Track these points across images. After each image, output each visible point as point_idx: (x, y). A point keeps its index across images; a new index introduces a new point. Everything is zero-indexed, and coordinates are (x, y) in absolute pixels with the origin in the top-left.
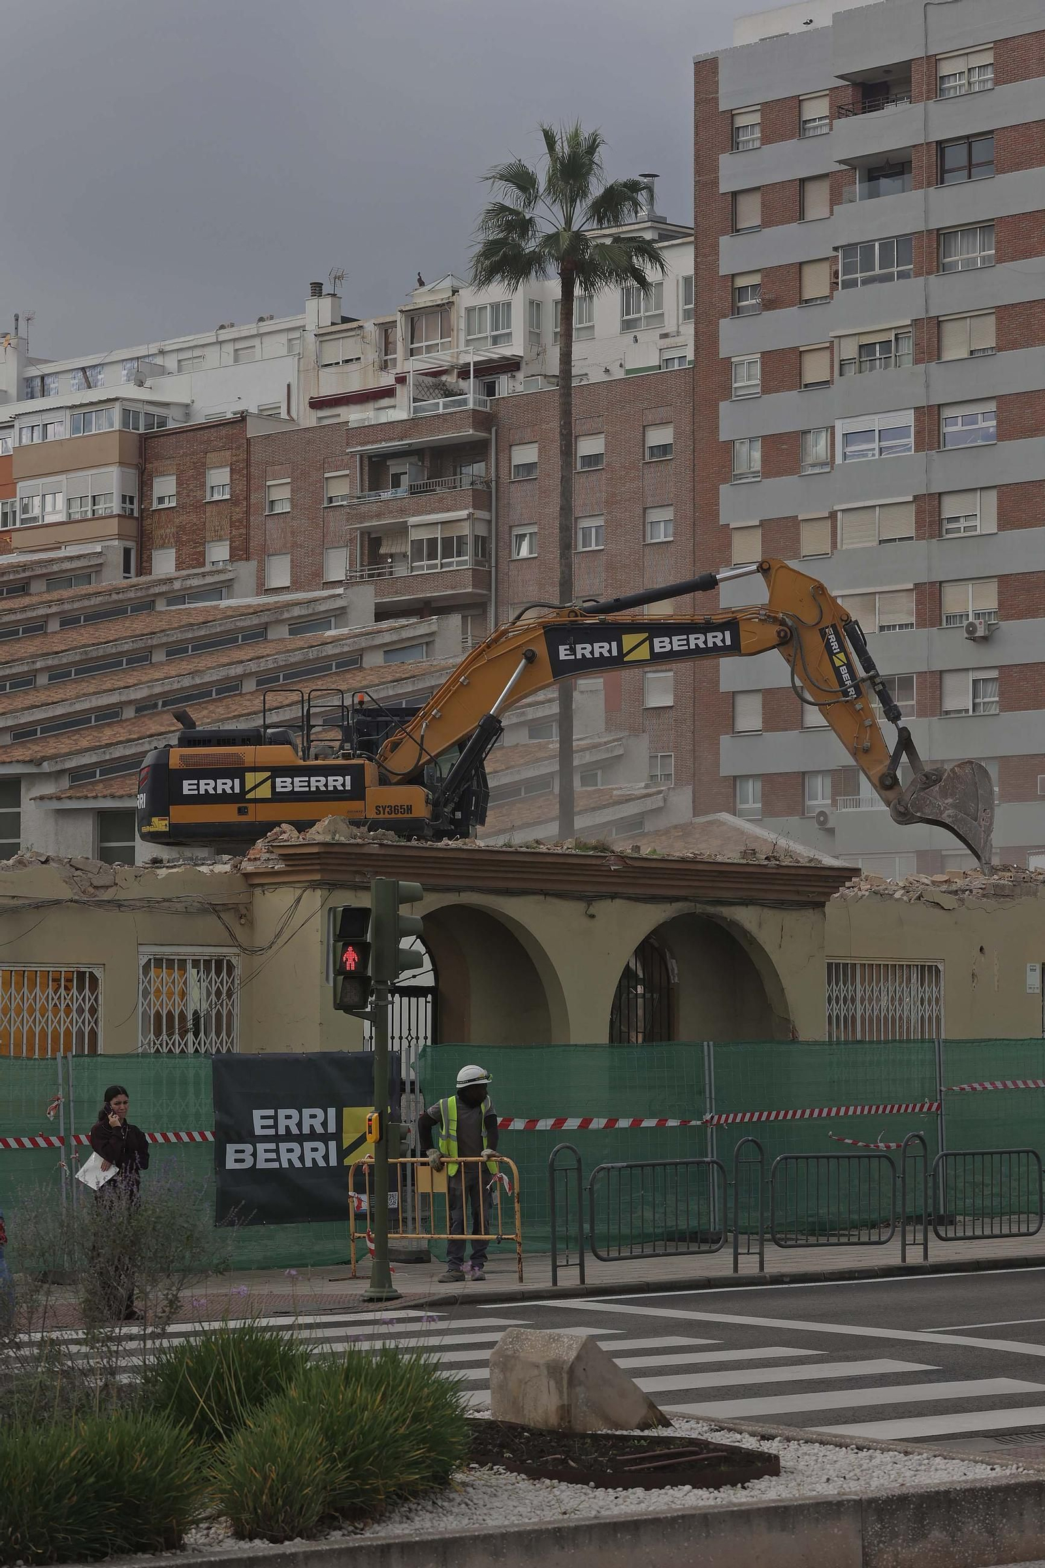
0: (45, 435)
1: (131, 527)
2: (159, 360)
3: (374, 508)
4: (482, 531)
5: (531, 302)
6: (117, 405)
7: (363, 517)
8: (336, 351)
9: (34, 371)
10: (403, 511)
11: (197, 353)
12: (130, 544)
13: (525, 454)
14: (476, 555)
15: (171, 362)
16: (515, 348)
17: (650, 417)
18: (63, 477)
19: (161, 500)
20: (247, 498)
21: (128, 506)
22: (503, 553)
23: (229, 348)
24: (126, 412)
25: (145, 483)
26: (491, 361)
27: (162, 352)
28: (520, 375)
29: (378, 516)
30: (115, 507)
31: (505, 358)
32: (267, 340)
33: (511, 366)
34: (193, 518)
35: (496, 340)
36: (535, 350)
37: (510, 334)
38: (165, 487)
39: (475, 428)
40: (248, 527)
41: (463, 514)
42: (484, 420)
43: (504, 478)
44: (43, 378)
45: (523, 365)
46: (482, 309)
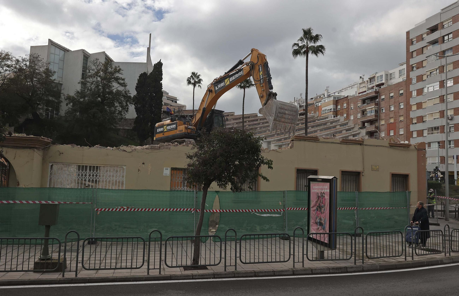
0: (325, 101)
1: (335, 113)
2: (342, 90)
3: (362, 107)
4: (376, 109)
5: (386, 74)
6: (333, 96)
7: (361, 108)
8: (362, 85)
9: (329, 94)
10: (366, 107)
11: (347, 89)
12: (335, 115)
13: (383, 97)
14: (376, 112)
15: (344, 90)
16: (383, 82)
17: (400, 89)
18: (327, 107)
19: (339, 109)
20: (348, 107)
21: (334, 110)
22: (380, 112)
23: (350, 87)
24: (334, 97)
25: (337, 107)
26: (380, 84)
27: (343, 89)
28: (384, 85)
29: (363, 108)
30: (332, 110)
31: (381, 83)
32: (355, 85)
33: (383, 84)
34: (342, 111)
35: (381, 81)
36: (386, 81)
37: (383, 80)
38: (339, 107)
39: (375, 94)
40: (348, 112)
41: (373, 107)
42: (376, 92)
43: (380, 101)
44: (330, 95)
45: (384, 84)
46: (379, 76)
